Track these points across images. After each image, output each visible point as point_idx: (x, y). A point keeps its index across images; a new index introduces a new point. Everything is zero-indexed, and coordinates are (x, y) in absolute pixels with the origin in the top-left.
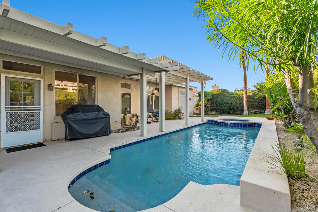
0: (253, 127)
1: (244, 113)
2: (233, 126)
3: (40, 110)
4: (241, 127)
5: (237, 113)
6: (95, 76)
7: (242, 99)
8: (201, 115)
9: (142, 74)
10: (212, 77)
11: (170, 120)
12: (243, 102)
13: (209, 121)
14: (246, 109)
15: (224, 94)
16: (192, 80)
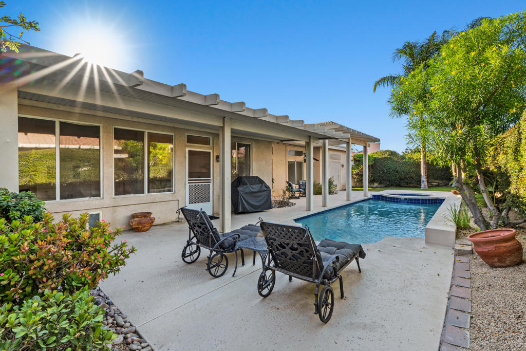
0: (434, 203)
1: (422, 186)
2: (408, 203)
3: (210, 182)
4: (419, 203)
5: (412, 185)
6: (250, 143)
7: (418, 165)
8: (364, 189)
9: (309, 142)
10: (378, 138)
11: (319, 194)
12: (420, 170)
13: (374, 196)
14: (425, 180)
15: (392, 158)
16: (352, 143)
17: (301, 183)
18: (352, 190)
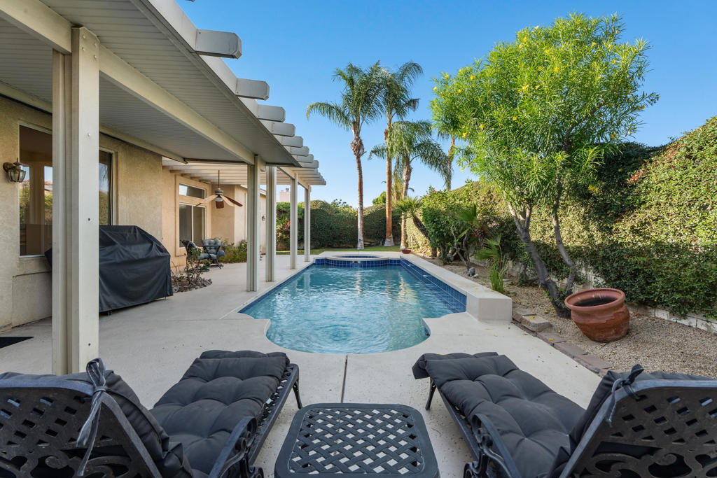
1: (359, 246)
2: (361, 266)
6: (112, 152)
8: (305, 251)
9: (254, 166)
11: (234, 262)
12: (357, 227)
13: (317, 260)
14: (362, 239)
16: (299, 184)
17: (207, 244)
18: (277, 253)
